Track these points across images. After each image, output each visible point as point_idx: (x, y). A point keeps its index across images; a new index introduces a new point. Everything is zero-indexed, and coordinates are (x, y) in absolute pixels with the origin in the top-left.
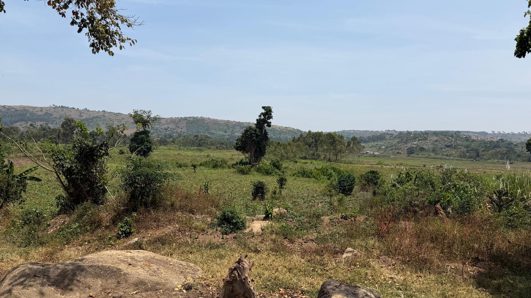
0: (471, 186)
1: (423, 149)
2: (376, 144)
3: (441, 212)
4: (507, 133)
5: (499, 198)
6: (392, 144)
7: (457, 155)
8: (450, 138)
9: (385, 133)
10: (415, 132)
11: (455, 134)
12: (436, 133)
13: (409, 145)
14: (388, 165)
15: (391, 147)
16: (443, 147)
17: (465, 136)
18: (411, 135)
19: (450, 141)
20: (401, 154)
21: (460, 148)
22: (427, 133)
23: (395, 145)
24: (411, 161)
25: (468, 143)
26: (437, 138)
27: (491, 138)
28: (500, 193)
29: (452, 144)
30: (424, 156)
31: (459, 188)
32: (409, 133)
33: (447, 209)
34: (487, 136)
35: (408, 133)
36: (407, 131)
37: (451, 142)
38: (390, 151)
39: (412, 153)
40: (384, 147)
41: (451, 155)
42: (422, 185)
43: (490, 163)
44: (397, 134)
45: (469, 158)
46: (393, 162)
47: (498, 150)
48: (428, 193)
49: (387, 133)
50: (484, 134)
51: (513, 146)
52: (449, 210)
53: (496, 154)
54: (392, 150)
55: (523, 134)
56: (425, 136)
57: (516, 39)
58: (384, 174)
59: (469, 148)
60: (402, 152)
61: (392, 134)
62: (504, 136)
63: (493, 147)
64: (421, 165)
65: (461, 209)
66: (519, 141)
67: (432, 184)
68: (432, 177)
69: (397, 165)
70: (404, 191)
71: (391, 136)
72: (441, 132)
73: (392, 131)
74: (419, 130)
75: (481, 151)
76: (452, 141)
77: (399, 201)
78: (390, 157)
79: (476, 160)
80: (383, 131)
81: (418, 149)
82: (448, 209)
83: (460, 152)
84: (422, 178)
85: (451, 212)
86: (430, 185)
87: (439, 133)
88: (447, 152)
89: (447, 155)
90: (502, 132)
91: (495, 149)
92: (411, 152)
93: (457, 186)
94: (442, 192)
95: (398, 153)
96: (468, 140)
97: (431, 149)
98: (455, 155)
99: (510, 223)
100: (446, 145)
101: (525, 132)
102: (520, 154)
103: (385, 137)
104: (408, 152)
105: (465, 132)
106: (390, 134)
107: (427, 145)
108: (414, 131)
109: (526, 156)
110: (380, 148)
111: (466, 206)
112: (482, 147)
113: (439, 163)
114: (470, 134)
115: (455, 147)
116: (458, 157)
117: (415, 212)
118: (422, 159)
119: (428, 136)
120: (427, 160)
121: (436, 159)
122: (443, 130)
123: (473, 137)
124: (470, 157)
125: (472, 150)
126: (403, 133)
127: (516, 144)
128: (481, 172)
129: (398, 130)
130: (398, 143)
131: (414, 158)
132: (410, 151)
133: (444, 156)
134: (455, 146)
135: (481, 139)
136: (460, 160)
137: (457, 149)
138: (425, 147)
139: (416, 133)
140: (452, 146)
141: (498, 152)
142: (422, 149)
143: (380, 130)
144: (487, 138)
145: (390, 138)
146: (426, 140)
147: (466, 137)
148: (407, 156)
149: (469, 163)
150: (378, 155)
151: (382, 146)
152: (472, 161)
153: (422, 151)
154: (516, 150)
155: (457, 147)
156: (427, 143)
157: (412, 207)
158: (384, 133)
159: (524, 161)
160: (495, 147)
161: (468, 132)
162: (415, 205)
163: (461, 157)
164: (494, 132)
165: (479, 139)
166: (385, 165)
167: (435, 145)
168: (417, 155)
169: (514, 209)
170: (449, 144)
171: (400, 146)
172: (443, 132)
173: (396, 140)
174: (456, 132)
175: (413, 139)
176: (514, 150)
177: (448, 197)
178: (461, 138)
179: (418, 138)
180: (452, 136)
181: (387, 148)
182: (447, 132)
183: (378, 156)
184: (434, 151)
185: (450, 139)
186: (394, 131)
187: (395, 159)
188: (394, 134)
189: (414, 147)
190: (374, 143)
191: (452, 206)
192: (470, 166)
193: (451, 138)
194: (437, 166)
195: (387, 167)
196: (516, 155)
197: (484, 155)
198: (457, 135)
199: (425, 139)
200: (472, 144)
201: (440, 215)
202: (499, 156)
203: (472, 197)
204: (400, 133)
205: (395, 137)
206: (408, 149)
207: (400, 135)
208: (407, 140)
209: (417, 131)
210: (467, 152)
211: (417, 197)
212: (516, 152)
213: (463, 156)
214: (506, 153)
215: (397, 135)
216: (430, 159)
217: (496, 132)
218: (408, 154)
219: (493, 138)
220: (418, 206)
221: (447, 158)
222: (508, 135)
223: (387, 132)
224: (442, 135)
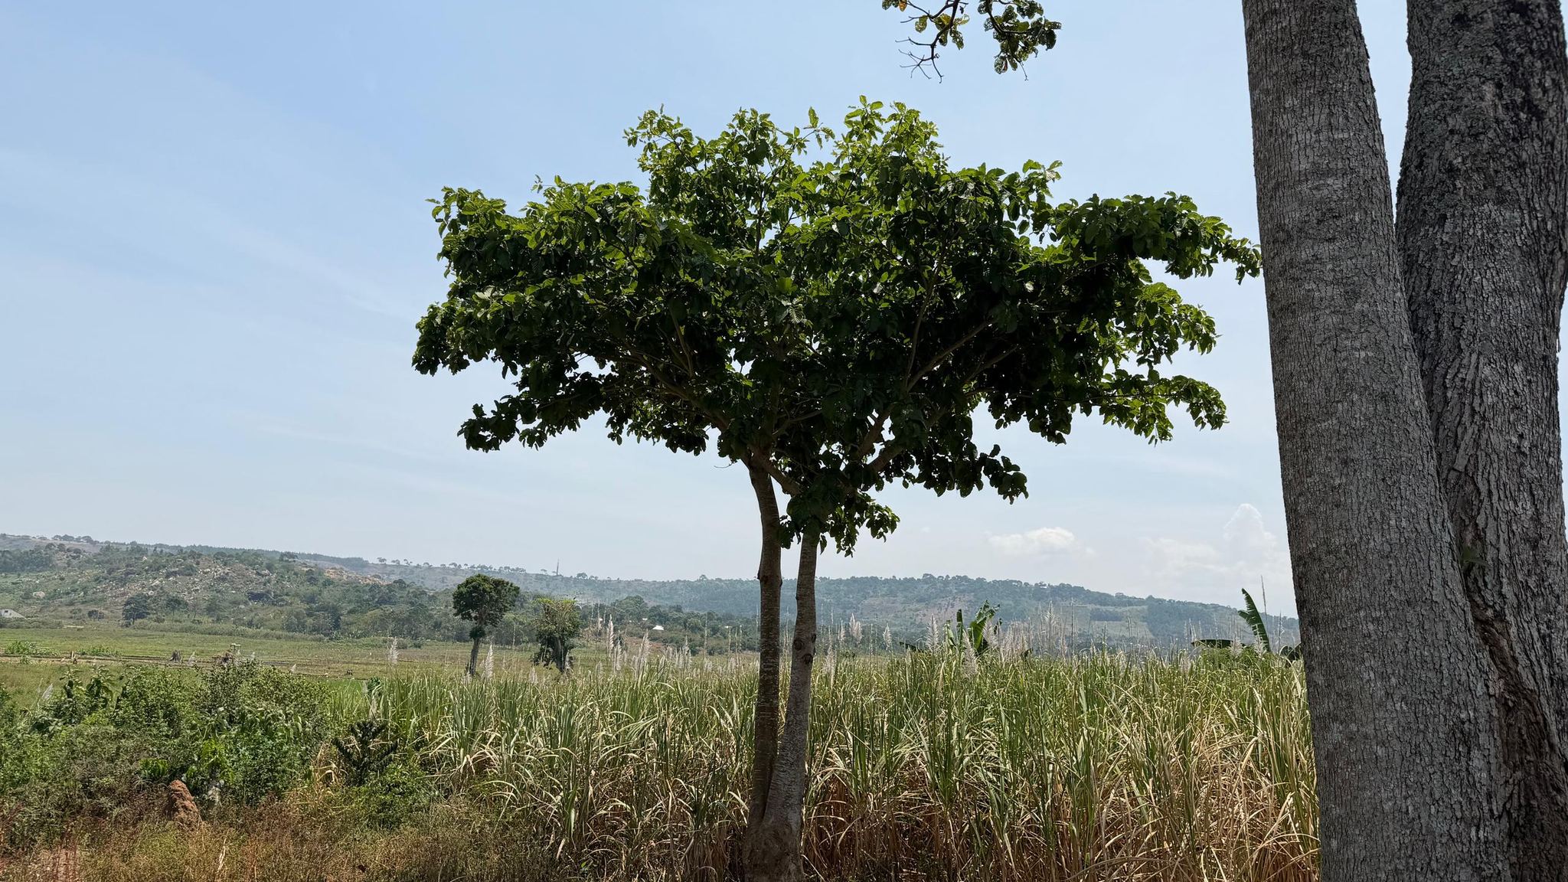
0: (287, 715)
1: (180, 604)
2: (13, 583)
3: (187, 803)
4: (414, 564)
5: (364, 743)
6: (74, 582)
7: (278, 622)
8: (263, 572)
9: (52, 544)
10: (158, 549)
11: (281, 560)
12: (223, 556)
13: (134, 589)
14: (48, 655)
15: (68, 593)
16: (241, 597)
17: (306, 569)
18: (145, 558)
19: (263, 580)
20: (101, 617)
21: (291, 603)
22: (195, 553)
23: (85, 589)
24: (132, 643)
25: (315, 588)
26: (227, 571)
27: (375, 576)
28: (366, 731)
29: (268, 592)
30: (178, 626)
31: (253, 722)
32: (137, 550)
33: (206, 792)
34: (366, 569)
35: (132, 550)
36: (133, 543)
37: (265, 585)
38: (65, 609)
39: (141, 616)
40: (42, 594)
41: (261, 623)
42: (136, 720)
43: (367, 645)
44: (97, 551)
45: (310, 633)
46: (69, 645)
47: (389, 609)
48: (153, 745)
49: (61, 546)
50: (358, 564)
51: (424, 600)
52: (214, 793)
53: (383, 621)
54: (71, 604)
55: (451, 569)
56: (189, 561)
57: (418, 326)
58: (26, 690)
59: (314, 603)
60: (106, 612)
61: (77, 551)
62: (408, 572)
63: (377, 602)
64: (164, 655)
65: (248, 787)
66: (440, 587)
67: (171, 717)
68: (175, 694)
69: (83, 654)
70: (69, 744)
71: (74, 558)
72: (240, 553)
73: (78, 540)
74: (171, 544)
75: (345, 612)
76: (269, 581)
77: (45, 780)
78: (61, 627)
79: (331, 639)
80: (44, 539)
81: (163, 602)
82: (210, 792)
83: (290, 614)
84: (141, 695)
85: (217, 798)
86: (165, 716)
87: (232, 556)
88: (253, 614)
89: (250, 624)
90: (403, 563)
91: (383, 606)
92: (136, 611)
93: (249, 715)
94: (197, 740)
95: (91, 614)
96: (315, 579)
97: (204, 605)
98: (273, 623)
99: (382, 814)
100: (252, 593)
101: (455, 565)
102: (439, 620)
103: (49, 559)
104: (127, 611)
105: (309, 556)
106: (69, 550)
107: (195, 590)
108: (156, 546)
109: (453, 627)
110: (27, 596)
111: (264, 777)
112: (350, 602)
113: (222, 646)
114: (321, 563)
115: (277, 601)
116: (282, 629)
117: (99, 813)
118: (170, 634)
119: (198, 564)
120: (188, 637)
121: (216, 634)
122: (246, 548)
123: (328, 572)
124: (316, 630)
125: (324, 608)
126: (118, 550)
127: (433, 596)
128: (340, 671)
129: (101, 538)
130: (97, 580)
131: (145, 632)
132: (134, 610)
133: (243, 625)
134: (276, 596)
135: (348, 577)
136: (288, 638)
137: (281, 606)
138: (186, 597)
139: (162, 551)
140: (268, 598)
141: (388, 617)
142: (175, 603)
143: (34, 533)
144: (365, 575)
145: (69, 564)
146: (190, 575)
147: (310, 572)
148: (122, 626)
149: (311, 648)
150: (17, 620)
151: (36, 588)
152: (320, 640)
153: (174, 608)
154: (432, 609)
155: (282, 600)
156: (194, 583)
157: (91, 795)
158: (49, 546)
159: (448, 638)
160: (383, 601)
161: (316, 557)
162: (99, 788)
163: (289, 628)
164: (384, 560)
165: (345, 577)
166: (35, 656)
167: (219, 592)
168: (158, 620)
169: (397, 772)
170: (260, 590)
171: (103, 591)
172: (244, 551)
173: (91, 572)
174: (283, 555)
175: (146, 571)
176: (427, 610)
177: (214, 753)
178: (296, 574)
179: (164, 567)
180: (269, 567)
181: (53, 596)
182: (257, 554)
183: (17, 625)
184: (211, 609)
185: (263, 576)
186: (88, 539)
187: (78, 634)
188: (86, 549)
189: (149, 597)
190: (6, 577)
191: (222, 782)
192: (312, 656)
193: (267, 572)
194: (215, 655)
195: (44, 661)
196: (431, 623)
197: (352, 624)
198: (285, 564)
199: (190, 571)
200: (325, 593)
201: (182, 815)
202: (391, 627)
203: (285, 748)
204: (108, 548)
205: (88, 561)
206: (128, 603)
207: (105, 555)
208: (127, 574)
209: (167, 547)
210: (310, 615)
211: (113, 761)
212: (431, 617)
213: (294, 626)
214: (408, 620)
215: (95, 556)
216: (197, 636)
217: (388, 562)
218: (127, 618)
219: (380, 578)
220: (110, 791)
221: (250, 631)
222: (419, 570)
223: (59, 542)
224: (242, 562)
